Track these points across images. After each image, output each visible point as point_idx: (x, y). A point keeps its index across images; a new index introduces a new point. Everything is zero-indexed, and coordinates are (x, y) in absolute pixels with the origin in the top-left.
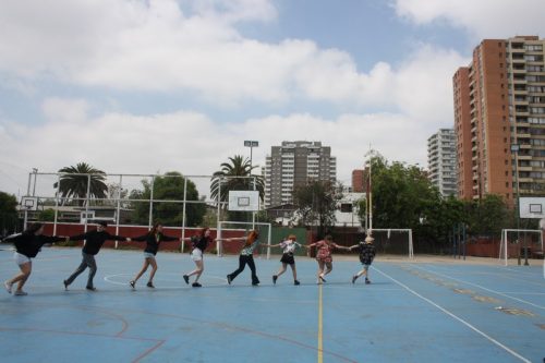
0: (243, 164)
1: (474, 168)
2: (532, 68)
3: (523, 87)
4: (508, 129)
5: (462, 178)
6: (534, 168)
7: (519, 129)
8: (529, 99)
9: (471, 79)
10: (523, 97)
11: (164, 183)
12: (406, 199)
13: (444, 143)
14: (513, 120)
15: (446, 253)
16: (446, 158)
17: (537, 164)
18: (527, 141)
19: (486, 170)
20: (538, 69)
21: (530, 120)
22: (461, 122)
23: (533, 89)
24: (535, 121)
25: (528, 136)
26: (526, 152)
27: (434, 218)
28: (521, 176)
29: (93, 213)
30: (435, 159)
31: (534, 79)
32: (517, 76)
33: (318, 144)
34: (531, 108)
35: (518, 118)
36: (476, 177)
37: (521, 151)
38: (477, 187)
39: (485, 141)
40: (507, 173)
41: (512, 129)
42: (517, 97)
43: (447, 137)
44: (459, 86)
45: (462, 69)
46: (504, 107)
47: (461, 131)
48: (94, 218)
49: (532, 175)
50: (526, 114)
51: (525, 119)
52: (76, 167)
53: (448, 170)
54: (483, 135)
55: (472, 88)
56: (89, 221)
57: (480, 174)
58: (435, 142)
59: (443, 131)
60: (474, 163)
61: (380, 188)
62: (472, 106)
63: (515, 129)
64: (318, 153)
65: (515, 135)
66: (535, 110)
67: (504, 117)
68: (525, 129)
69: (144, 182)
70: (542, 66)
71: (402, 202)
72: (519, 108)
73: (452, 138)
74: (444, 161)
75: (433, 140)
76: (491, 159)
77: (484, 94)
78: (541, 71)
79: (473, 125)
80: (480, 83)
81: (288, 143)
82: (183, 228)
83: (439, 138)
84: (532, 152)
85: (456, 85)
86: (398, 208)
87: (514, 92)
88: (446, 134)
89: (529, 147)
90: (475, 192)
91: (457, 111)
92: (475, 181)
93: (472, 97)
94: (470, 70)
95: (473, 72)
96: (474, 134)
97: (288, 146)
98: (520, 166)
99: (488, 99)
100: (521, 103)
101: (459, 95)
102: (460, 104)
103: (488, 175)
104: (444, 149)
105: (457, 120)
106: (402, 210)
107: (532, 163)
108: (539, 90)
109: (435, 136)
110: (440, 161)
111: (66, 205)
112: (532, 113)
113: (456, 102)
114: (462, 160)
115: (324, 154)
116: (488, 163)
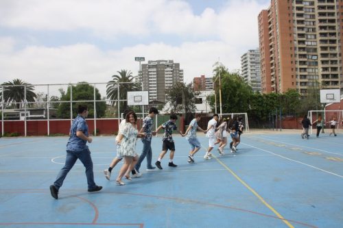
0: (127, 75)
1: (272, 74)
2: (308, 10)
3: (302, 22)
4: (293, 49)
5: (265, 80)
6: (309, 73)
7: (300, 48)
8: (306, 30)
9: (269, 17)
10: (302, 28)
11: (77, 89)
12: (242, 94)
13: (251, 59)
14: (296, 43)
15: (267, 128)
16: (253, 68)
17: (311, 70)
18: (304, 56)
19: (280, 75)
20: (311, 10)
21: (306, 43)
22: (263, 45)
23: (308, 23)
24: (309, 43)
25: (305, 53)
26: (304, 63)
27: (258, 105)
28: (301, 78)
29: (29, 112)
30: (246, 69)
31: (308, 17)
32: (299, 15)
33: (171, 61)
34: (307, 35)
35: (300, 42)
36: (273, 79)
37: (301, 63)
38: (274, 85)
39: (279, 56)
40: (292, 76)
41: (295, 48)
42: (299, 28)
43: (253, 55)
44: (262, 22)
45: (263, 11)
46: (290, 35)
47: (263, 51)
48: (30, 116)
49: (308, 77)
50: (304, 39)
51: (303, 42)
52: (13, 82)
53: (254, 75)
54: (278, 53)
55: (270, 23)
56: (27, 118)
57: (276, 78)
58: (246, 58)
59: (251, 51)
60: (272, 71)
61: (225, 87)
62: (270, 35)
63: (297, 49)
64: (172, 67)
65: (298, 52)
66: (309, 37)
67: (291, 41)
68: (304, 49)
69: (61, 90)
70: (313, 9)
71: (239, 96)
72: (300, 35)
73: (256, 56)
74: (251, 70)
75: (244, 57)
76: (283, 68)
77: (278, 27)
78: (313, 11)
79: (271, 47)
80: (276, 20)
81: (152, 62)
82: (95, 119)
83: (248, 56)
84: (307, 63)
85: (260, 21)
86: (237, 99)
87: (296, 25)
88: (253, 53)
89: (305, 60)
90: (273, 89)
91: (261, 38)
92: (273, 82)
93: (270, 29)
94: (269, 11)
95: (270, 13)
96: (271, 52)
97: (152, 64)
98: (300, 71)
99: (281, 30)
100: (301, 32)
101: (262, 28)
102: (263, 34)
103: (281, 78)
104: (251, 62)
105: (261, 44)
106: (239, 100)
107: (307, 70)
108: (312, 24)
109: (245, 55)
110: (249, 70)
111: (7, 108)
112: (307, 38)
113: (260, 32)
114: (264, 69)
115: (175, 68)
116: (281, 71)
